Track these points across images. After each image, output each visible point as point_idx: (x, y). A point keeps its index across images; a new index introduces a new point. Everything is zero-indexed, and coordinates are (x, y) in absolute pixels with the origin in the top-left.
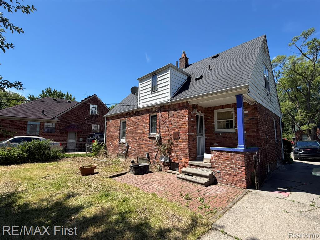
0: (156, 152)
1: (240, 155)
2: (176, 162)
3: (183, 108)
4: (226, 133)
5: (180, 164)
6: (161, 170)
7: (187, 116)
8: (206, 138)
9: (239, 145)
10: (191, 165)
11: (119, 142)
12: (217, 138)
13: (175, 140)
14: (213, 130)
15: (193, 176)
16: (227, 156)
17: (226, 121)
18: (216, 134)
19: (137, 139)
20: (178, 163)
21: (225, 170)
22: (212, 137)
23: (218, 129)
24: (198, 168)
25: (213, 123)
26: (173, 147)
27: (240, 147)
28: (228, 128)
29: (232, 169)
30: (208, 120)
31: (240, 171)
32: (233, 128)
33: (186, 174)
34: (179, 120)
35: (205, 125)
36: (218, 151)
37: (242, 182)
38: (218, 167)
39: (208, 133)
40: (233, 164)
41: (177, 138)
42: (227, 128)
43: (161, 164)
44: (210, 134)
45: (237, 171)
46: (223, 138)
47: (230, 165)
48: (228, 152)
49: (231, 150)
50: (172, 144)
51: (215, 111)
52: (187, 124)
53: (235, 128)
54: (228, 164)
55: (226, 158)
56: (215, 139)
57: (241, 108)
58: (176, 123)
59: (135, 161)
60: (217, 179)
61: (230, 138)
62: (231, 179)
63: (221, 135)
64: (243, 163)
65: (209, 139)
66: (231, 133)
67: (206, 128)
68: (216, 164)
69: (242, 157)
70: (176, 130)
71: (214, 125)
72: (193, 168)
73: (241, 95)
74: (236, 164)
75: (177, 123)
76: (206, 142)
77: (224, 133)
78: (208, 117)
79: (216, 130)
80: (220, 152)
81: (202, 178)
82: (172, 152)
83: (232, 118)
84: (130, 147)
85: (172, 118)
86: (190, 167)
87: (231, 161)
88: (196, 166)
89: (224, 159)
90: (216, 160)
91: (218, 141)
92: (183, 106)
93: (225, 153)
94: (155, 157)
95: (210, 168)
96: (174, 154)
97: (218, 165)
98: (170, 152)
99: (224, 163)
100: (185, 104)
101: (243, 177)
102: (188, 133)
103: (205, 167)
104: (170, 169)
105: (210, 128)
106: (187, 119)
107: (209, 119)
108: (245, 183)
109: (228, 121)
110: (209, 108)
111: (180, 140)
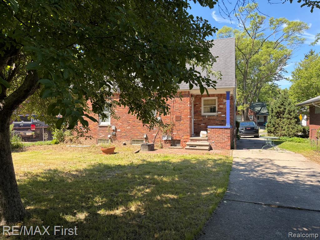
0: (157, 133)
1: (227, 130)
2: (177, 139)
3: (185, 96)
4: (211, 116)
5: (181, 140)
6: (162, 148)
7: (189, 102)
8: (194, 120)
9: (227, 124)
10: (191, 140)
11: (99, 126)
12: (204, 120)
13: (177, 122)
14: (200, 113)
15: (197, 147)
16: (219, 131)
17: (210, 107)
18: (203, 117)
19: (129, 122)
20: (180, 140)
21: (218, 141)
22: (199, 119)
23: (204, 112)
24: (198, 141)
25: (200, 108)
26: (174, 127)
27: (227, 125)
28: (212, 112)
29: (222, 139)
30: (197, 106)
31: (227, 140)
32: (215, 112)
33: (190, 146)
34: (181, 105)
35: (194, 109)
36: (213, 128)
37: (228, 146)
38: (213, 139)
39: (197, 116)
40: (223, 136)
41: (179, 120)
42: (210, 112)
43: (162, 142)
44: (198, 116)
45: (226, 140)
46: (209, 119)
47: (221, 137)
48: (220, 128)
49: (222, 127)
50: (174, 125)
51: (202, 98)
52: (188, 109)
53: (217, 112)
54: (220, 136)
55: (219, 133)
56: (202, 121)
57: (229, 100)
58: (177, 108)
59: (126, 143)
60: (212, 147)
61: (214, 120)
62: (222, 145)
63: (207, 117)
64: (229, 135)
65: (197, 121)
66: (215, 116)
67: (195, 112)
68: (211, 137)
69: (229, 131)
70: (178, 114)
71: (201, 109)
72: (194, 142)
73: (230, 92)
74: (225, 136)
75: (179, 108)
76: (194, 123)
77: (209, 116)
78: (197, 103)
79: (203, 114)
80: (214, 129)
81: (203, 147)
82: (174, 132)
83: (215, 105)
84: (118, 130)
85: (174, 103)
86: (191, 141)
87: (222, 134)
88: (196, 140)
89: (217, 133)
90: (212, 134)
91: (204, 122)
92: (185, 95)
93: (219, 130)
94: (155, 137)
95: (207, 140)
96: (176, 133)
97: (213, 137)
98: (172, 132)
99: (217, 136)
100: (187, 93)
101: (229, 143)
102: (189, 116)
103: (204, 140)
104: (171, 146)
105: (198, 112)
106: (189, 105)
107: (197, 104)
108: (230, 146)
109: (212, 107)
110: (198, 95)
111: (181, 122)
